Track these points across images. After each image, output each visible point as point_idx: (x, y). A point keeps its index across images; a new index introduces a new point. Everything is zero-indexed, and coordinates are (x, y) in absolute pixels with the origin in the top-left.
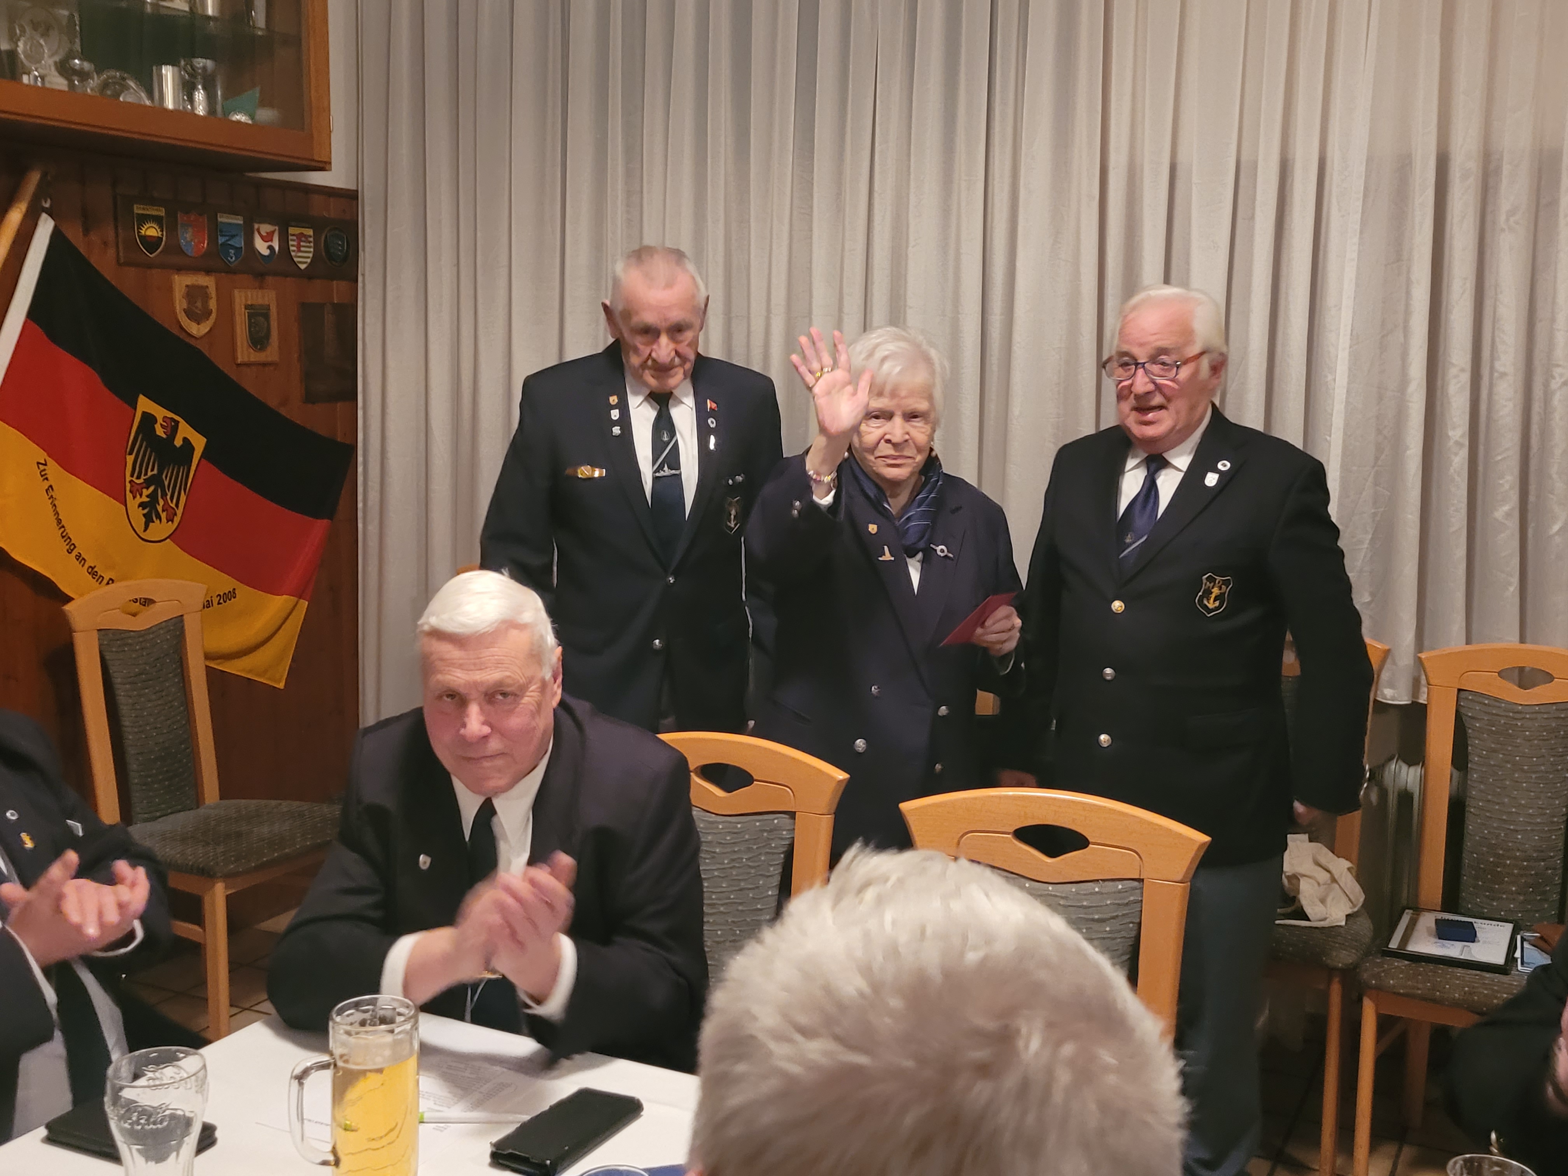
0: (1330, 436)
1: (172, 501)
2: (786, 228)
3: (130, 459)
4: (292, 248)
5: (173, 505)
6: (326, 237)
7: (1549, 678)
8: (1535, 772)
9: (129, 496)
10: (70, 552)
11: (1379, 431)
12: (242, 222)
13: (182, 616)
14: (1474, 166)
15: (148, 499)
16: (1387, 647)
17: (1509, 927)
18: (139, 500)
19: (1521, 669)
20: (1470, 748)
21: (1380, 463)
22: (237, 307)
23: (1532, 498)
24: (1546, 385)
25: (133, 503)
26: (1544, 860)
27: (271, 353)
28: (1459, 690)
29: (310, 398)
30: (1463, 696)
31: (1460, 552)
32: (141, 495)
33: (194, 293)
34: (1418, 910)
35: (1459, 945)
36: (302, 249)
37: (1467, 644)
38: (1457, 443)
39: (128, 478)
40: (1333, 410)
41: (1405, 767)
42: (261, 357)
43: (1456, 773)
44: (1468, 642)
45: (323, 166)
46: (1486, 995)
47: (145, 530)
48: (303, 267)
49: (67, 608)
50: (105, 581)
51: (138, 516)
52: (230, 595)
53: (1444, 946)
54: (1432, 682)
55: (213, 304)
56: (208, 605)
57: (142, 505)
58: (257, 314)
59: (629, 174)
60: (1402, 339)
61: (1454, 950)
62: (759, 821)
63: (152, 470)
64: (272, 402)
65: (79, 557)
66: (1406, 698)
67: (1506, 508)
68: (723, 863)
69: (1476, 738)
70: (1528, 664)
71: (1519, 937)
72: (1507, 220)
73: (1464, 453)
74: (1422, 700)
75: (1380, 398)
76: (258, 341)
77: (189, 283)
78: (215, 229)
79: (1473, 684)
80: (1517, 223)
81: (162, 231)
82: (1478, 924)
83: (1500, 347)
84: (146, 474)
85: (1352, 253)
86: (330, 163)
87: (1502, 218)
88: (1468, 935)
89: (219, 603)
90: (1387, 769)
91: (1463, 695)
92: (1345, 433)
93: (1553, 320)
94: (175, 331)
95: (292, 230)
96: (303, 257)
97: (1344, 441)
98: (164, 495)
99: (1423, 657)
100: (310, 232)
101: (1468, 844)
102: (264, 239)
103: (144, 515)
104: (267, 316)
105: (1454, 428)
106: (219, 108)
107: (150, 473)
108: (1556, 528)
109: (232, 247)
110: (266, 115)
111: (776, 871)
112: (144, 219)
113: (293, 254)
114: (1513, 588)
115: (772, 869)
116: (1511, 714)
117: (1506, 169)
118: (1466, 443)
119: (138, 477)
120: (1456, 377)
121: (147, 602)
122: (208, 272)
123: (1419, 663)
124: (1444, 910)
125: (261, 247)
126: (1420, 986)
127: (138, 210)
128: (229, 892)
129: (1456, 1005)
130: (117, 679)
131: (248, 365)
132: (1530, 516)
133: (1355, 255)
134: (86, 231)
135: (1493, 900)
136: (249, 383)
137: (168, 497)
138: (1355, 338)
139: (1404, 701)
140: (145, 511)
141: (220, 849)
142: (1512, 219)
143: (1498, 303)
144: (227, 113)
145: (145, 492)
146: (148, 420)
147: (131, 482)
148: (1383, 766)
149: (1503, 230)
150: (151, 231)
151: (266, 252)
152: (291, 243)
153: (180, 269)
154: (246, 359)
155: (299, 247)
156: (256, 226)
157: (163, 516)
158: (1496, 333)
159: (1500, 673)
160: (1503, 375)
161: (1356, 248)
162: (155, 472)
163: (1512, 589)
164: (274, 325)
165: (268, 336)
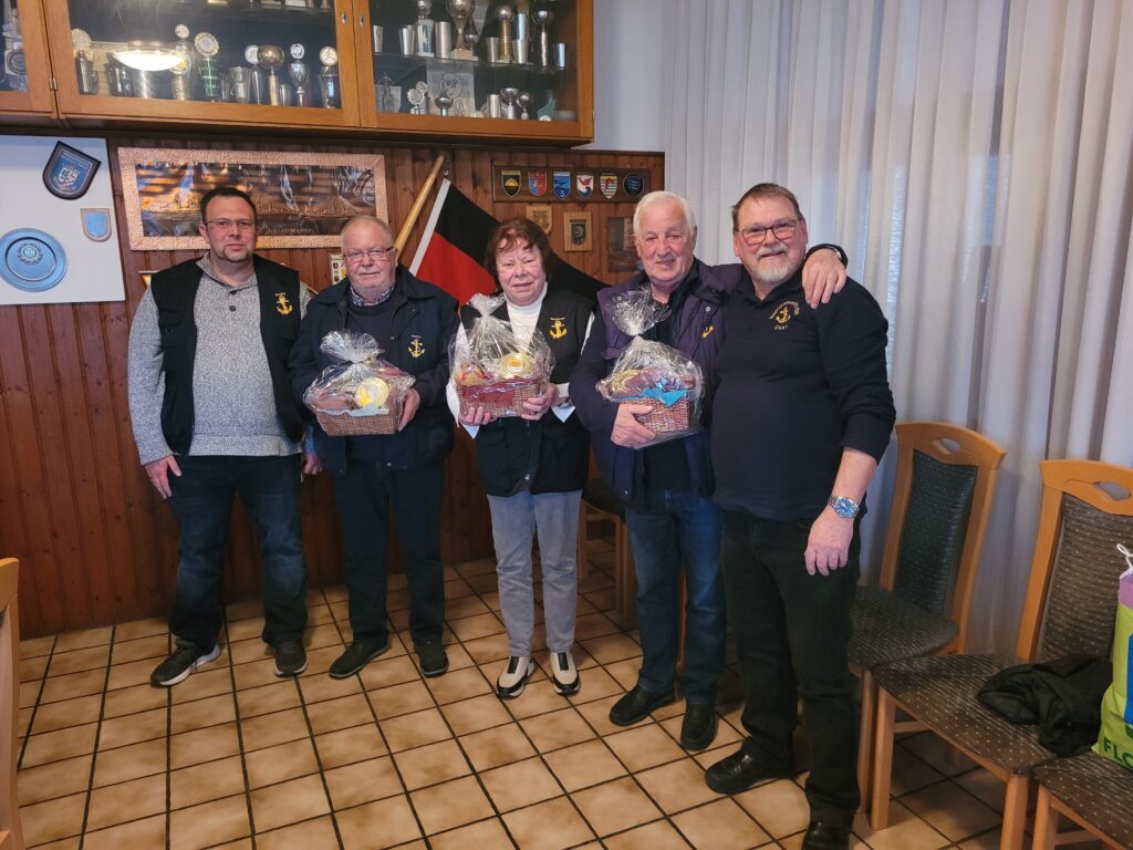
4: (602, 188)
6: (623, 180)
12: (569, 175)
22: (565, 222)
27: (587, 245)
29: (612, 269)
33: (539, 214)
36: (609, 187)
42: (580, 248)
48: (609, 197)
55: (550, 221)
58: (578, 225)
64: (589, 273)
76: (576, 239)
77: (535, 210)
81: (518, 183)
95: (602, 178)
96: (610, 191)
100: (615, 178)
102: (583, 183)
104: (583, 226)
109: (564, 189)
112: (506, 178)
113: (603, 190)
122: (549, 203)
125: (581, 188)
127: (504, 173)
131: (571, 252)
134: (475, 187)
136: (573, 262)
150: (511, 183)
151: (584, 190)
152: (601, 184)
153: (531, 203)
154: (571, 249)
155: (607, 186)
156: (579, 177)
164: (589, 230)
165: (584, 236)
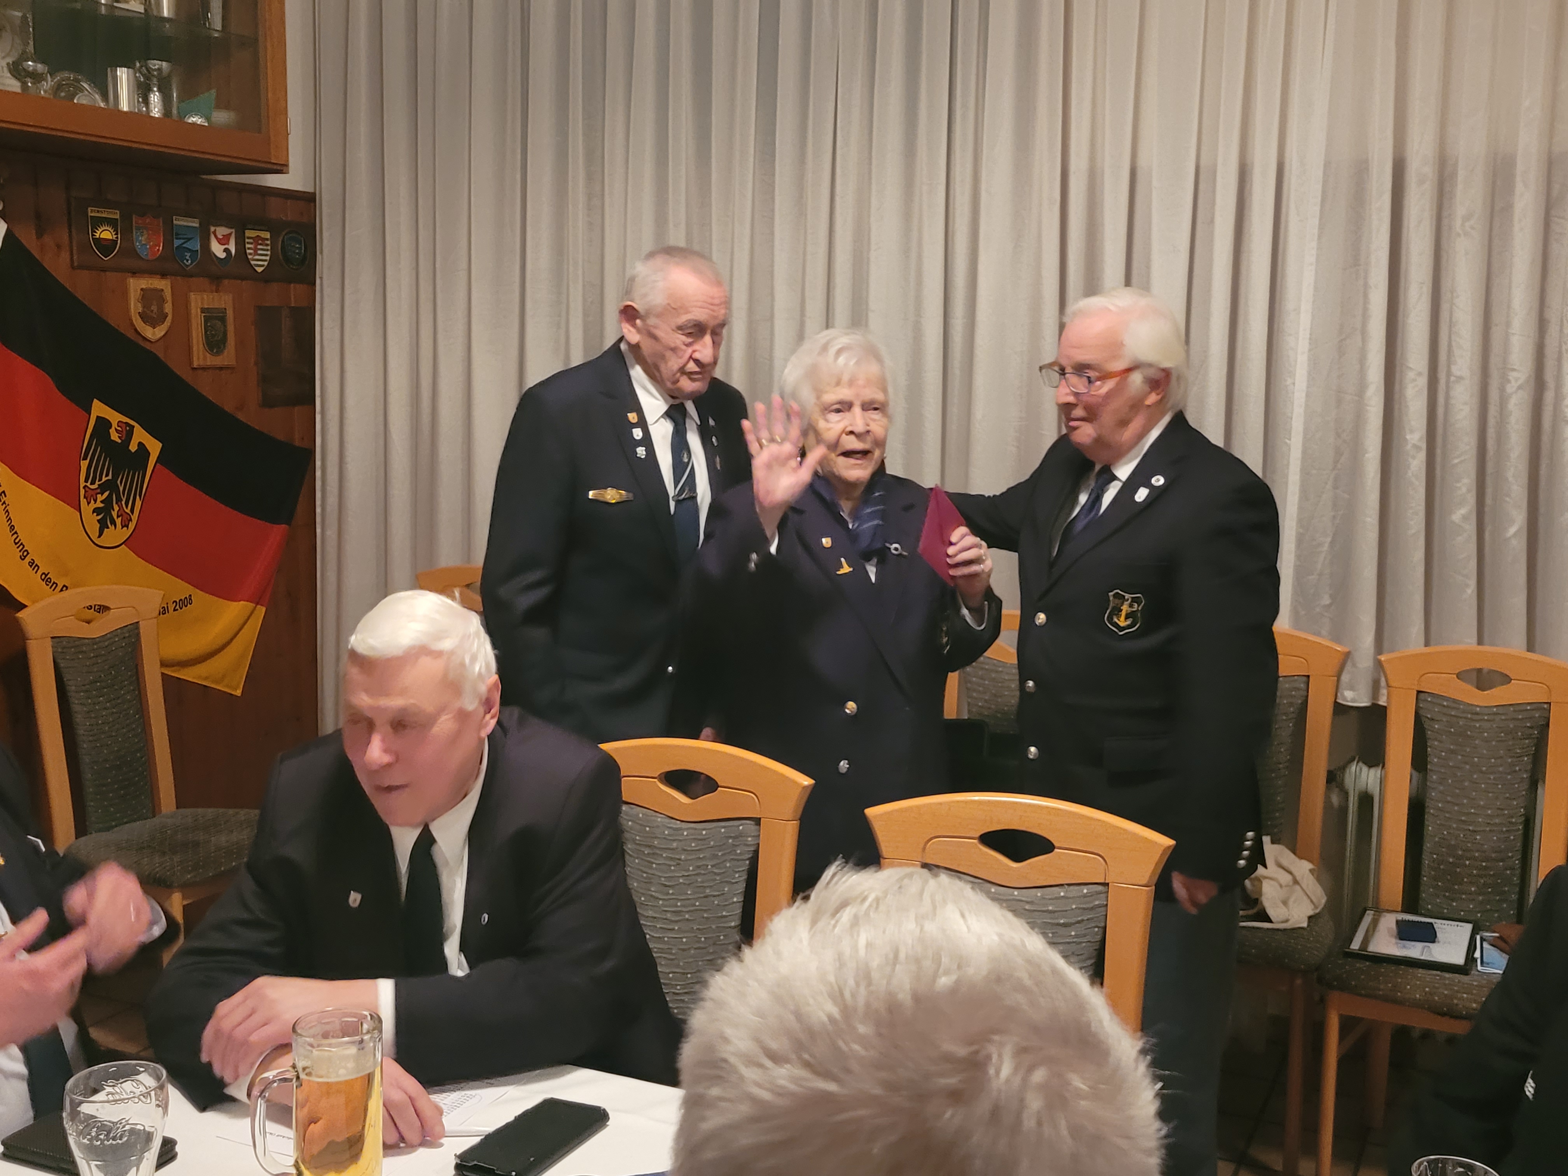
0: (1290, 440)
1: (127, 507)
2: (747, 232)
3: (84, 464)
4: (248, 251)
5: (128, 511)
6: (283, 241)
7: (1506, 679)
8: (1491, 773)
9: (83, 501)
10: (23, 558)
11: (1338, 435)
12: (197, 225)
13: (138, 622)
14: (1430, 171)
15: (102, 505)
16: (1346, 650)
17: (1469, 927)
18: (93, 505)
19: (1479, 671)
20: (1429, 749)
21: (1339, 466)
22: (193, 311)
23: (1489, 501)
24: (1502, 390)
25: (87, 509)
26: (1502, 860)
27: (228, 357)
28: (1419, 692)
29: (267, 402)
30: (1423, 698)
31: (1419, 555)
32: (95, 501)
33: (148, 296)
34: (1379, 911)
35: (1420, 945)
36: (260, 252)
37: (1426, 646)
38: (1417, 447)
39: (82, 484)
40: (1292, 413)
41: (1365, 769)
42: (218, 361)
43: (1415, 774)
44: (1427, 644)
45: (281, 169)
46: (1446, 995)
47: (99, 537)
48: (260, 270)
49: (20, 615)
50: (59, 588)
51: (92, 522)
52: (186, 602)
53: (1404, 947)
54: (1392, 683)
55: (168, 308)
56: (164, 611)
57: (97, 511)
58: (213, 318)
59: (590, 178)
60: (1360, 344)
61: (1415, 950)
62: (724, 827)
63: (107, 475)
64: (229, 407)
65: (32, 563)
66: (1366, 700)
67: (1463, 511)
68: (689, 870)
69: (1436, 739)
70: (1486, 666)
71: (1478, 937)
72: (1463, 225)
73: (1422, 456)
74: (1382, 702)
75: (1339, 402)
76: (215, 344)
77: (144, 287)
78: (171, 232)
79: (1431, 686)
80: (1472, 228)
81: (117, 234)
82: (1438, 924)
83: (1457, 352)
84: (100, 480)
85: (1310, 257)
86: (287, 166)
87: (1458, 223)
88: (1428, 935)
89: (175, 610)
90: (1348, 771)
91: (1422, 696)
92: (1305, 437)
93: (1508, 324)
94: (130, 334)
95: (248, 233)
96: (260, 260)
97: (1304, 445)
98: (119, 500)
99: (1383, 659)
100: (267, 235)
101: (1428, 845)
102: (220, 242)
103: (98, 521)
104: (223, 320)
105: (1412, 432)
106: (175, 111)
107: (104, 479)
108: (1512, 530)
109: (189, 250)
110: (222, 117)
111: (741, 878)
112: (98, 222)
113: (250, 257)
114: (1471, 590)
115: (737, 876)
116: (1469, 716)
117: (1461, 174)
118: (1424, 446)
119: (93, 483)
120: (1414, 380)
121: (103, 609)
122: (164, 275)
123: (1379, 665)
124: (1405, 910)
125: (218, 250)
126: (1382, 987)
127: (92, 212)
128: (185, 903)
129: (1417, 1005)
130: (71, 688)
131: (204, 369)
132: (1487, 519)
133: (1313, 260)
134: (40, 234)
135: (1453, 900)
136: (206, 387)
137: (123, 503)
138: (1314, 342)
139: (1364, 703)
140: (99, 517)
141: (177, 859)
142: (1467, 224)
143: (1454, 307)
144: (182, 116)
145: (100, 498)
146: (103, 424)
147: (85, 487)
148: (1343, 768)
149: (1459, 235)
150: (106, 234)
151: (222, 255)
152: (248, 246)
153: (134, 273)
154: (202, 363)
155: (256, 250)
156: (212, 229)
157: (118, 521)
158: (1453, 337)
159: (1459, 676)
160: (1460, 378)
161: (1314, 252)
162: (110, 477)
163: (1469, 591)
164: (231, 328)
165: (224, 340)
